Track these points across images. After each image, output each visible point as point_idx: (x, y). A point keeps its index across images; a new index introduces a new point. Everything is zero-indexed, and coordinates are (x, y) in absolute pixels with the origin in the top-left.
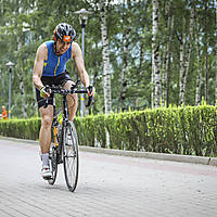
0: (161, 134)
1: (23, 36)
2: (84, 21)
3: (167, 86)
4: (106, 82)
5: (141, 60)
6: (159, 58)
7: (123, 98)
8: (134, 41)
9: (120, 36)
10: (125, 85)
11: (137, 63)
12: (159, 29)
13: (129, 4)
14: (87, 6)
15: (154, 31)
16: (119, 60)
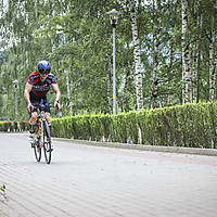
0: (191, 128)
1: (57, 39)
2: (114, 21)
3: (197, 84)
4: (137, 81)
5: (172, 59)
6: (189, 56)
7: (155, 96)
8: (165, 40)
9: (150, 36)
10: (156, 83)
11: (168, 61)
12: (189, 27)
13: (159, 5)
14: (117, 7)
15: (184, 30)
16: (150, 60)
